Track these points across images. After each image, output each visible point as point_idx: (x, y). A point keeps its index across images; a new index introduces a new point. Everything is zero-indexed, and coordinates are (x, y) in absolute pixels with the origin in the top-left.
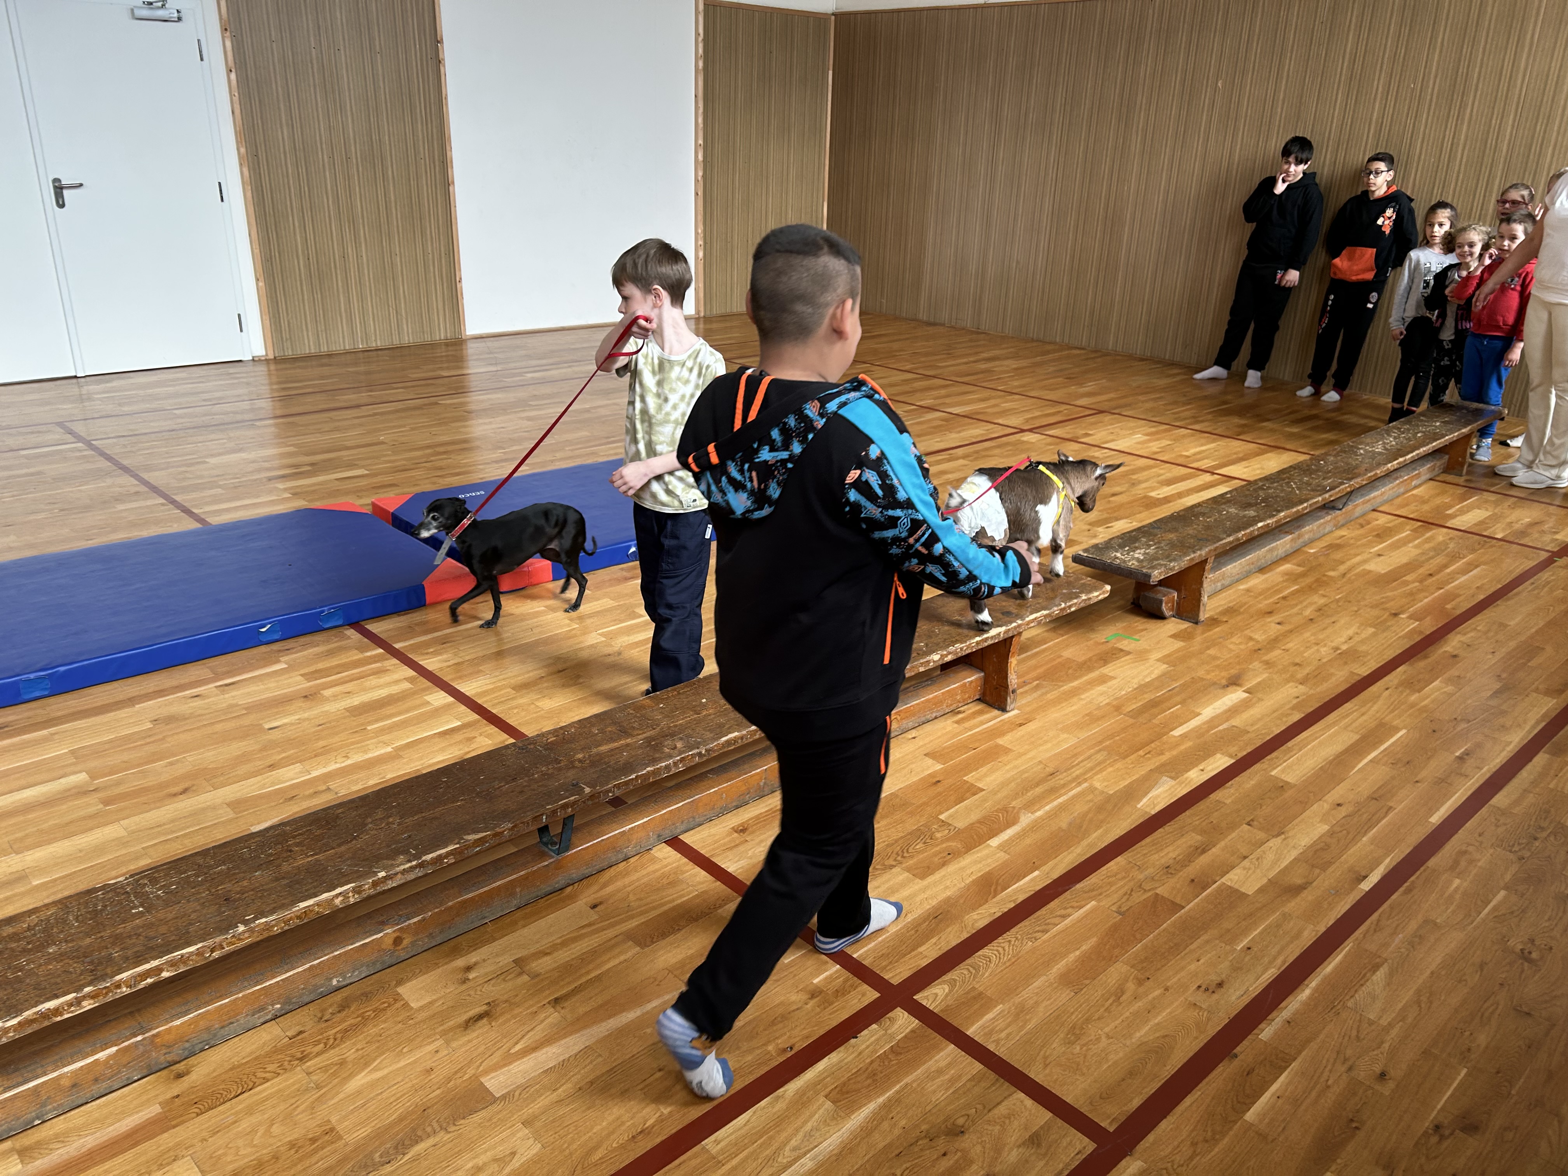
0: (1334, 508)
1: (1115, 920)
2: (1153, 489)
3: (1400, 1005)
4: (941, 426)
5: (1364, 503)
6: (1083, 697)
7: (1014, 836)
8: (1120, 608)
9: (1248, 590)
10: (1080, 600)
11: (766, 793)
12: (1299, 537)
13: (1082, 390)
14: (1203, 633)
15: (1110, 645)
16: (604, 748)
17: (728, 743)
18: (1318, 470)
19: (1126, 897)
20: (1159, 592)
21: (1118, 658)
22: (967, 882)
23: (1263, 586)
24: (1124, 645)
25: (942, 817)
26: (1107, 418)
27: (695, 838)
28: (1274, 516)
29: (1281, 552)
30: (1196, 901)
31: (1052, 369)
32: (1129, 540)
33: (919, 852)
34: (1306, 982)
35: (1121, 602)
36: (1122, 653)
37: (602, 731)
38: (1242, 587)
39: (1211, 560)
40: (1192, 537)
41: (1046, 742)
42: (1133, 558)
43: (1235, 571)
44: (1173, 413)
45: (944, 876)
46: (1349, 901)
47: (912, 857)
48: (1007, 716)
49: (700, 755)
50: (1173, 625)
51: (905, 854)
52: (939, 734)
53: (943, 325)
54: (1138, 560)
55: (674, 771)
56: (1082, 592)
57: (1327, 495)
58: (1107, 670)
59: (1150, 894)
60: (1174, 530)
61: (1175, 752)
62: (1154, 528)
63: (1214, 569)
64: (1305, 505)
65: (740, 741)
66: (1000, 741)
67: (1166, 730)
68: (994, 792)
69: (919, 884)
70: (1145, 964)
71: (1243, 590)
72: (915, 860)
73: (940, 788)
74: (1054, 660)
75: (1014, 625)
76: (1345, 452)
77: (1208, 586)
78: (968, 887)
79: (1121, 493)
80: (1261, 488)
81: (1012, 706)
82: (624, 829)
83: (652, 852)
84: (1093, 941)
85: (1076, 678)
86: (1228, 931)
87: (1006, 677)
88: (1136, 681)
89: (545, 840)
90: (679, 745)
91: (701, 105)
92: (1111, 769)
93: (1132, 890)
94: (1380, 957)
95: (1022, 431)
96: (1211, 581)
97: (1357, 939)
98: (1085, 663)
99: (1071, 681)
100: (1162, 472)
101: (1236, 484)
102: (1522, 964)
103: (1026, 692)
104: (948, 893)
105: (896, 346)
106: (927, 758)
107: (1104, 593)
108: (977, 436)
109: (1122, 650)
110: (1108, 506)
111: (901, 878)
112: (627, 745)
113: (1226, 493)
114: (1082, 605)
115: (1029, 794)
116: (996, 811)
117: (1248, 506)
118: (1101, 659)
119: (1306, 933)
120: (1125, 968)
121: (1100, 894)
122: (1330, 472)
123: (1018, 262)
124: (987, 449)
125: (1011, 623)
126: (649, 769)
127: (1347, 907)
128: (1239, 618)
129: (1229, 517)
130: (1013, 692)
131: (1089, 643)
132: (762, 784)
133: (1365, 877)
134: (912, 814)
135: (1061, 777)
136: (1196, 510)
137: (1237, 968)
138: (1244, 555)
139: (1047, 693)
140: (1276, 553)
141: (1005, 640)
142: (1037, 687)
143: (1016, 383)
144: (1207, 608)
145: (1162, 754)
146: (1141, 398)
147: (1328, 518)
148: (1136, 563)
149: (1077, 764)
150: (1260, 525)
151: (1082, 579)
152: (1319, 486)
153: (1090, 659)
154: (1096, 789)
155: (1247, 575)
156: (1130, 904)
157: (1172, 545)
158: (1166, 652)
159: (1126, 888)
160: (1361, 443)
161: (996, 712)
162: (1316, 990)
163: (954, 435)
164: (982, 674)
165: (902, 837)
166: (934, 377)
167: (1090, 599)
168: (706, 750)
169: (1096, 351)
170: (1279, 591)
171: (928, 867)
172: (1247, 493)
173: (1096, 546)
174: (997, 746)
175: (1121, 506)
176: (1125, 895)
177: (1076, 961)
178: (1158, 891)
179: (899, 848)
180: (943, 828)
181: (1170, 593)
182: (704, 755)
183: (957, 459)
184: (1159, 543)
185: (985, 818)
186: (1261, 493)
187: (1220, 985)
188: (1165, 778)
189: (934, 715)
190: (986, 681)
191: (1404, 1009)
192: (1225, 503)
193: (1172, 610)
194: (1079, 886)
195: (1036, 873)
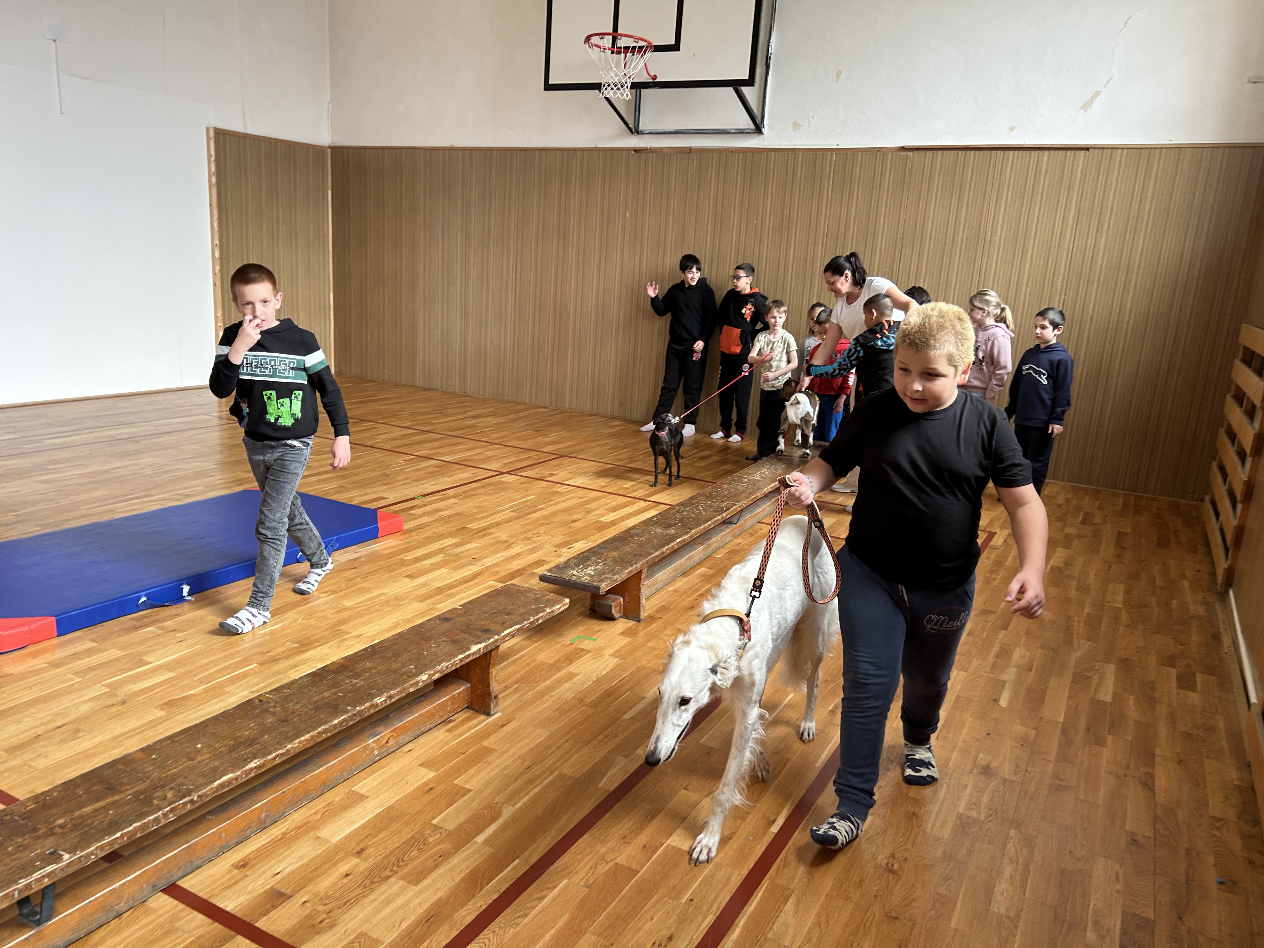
0: (731, 523)
1: (583, 894)
2: (603, 515)
3: (806, 929)
4: (435, 472)
5: (751, 518)
6: (553, 694)
7: (497, 830)
8: (581, 614)
9: (675, 591)
10: (545, 613)
11: (267, 825)
12: (708, 547)
13: (547, 440)
14: (644, 629)
15: (574, 647)
16: (88, 809)
17: (222, 785)
18: (717, 496)
19: (592, 870)
20: (609, 599)
21: (580, 657)
22: (457, 880)
23: (686, 587)
24: (586, 645)
25: (434, 822)
26: (566, 461)
27: (192, 882)
28: (688, 533)
29: (697, 559)
30: (648, 865)
31: (523, 424)
32: (583, 559)
33: (413, 860)
34: (736, 923)
35: (582, 609)
36: (583, 653)
37: (87, 792)
38: (671, 589)
39: (645, 571)
40: (630, 554)
41: (524, 738)
42: (586, 574)
43: (665, 577)
44: (616, 456)
45: (436, 879)
46: (764, 843)
47: (407, 865)
48: (491, 719)
49: (192, 801)
50: (622, 625)
51: (401, 864)
52: (433, 744)
53: (436, 390)
54: (590, 576)
55: (163, 822)
56: (546, 607)
57: (724, 515)
58: (571, 668)
59: (612, 864)
60: (616, 549)
61: (626, 734)
62: (601, 548)
63: (649, 577)
64: (710, 523)
65: (234, 782)
66: (485, 743)
67: (619, 715)
68: (480, 791)
69: (414, 889)
70: (609, 931)
71: (671, 591)
72: (410, 867)
73: (433, 795)
74: (528, 664)
75: (492, 640)
76: (735, 481)
77: (645, 591)
78: (458, 885)
79: (578, 520)
80: (678, 512)
81: (495, 711)
82: (114, 886)
83: (147, 903)
84: (566, 917)
85: (548, 678)
86: (674, 887)
87: (489, 686)
88: (595, 675)
89: (25, 911)
90: (170, 795)
91: (215, 212)
92: (577, 755)
93: (597, 864)
94: (789, 889)
95: (502, 473)
96: (646, 587)
97: (771, 877)
98: (554, 664)
99: (544, 681)
100: (608, 501)
101: (663, 508)
102: (888, 876)
103: (507, 696)
104: (440, 894)
105: (396, 407)
106: (421, 768)
107: (564, 605)
108: (466, 479)
109: (583, 650)
110: (570, 531)
111: (396, 887)
112: (114, 803)
113: (653, 517)
114: (548, 617)
115: (510, 788)
116: (482, 809)
117: (669, 526)
118: (567, 659)
119: (733, 879)
120: (593, 938)
121: (571, 872)
122: (725, 496)
123: (492, 342)
124: (473, 489)
125: (489, 639)
126: (136, 825)
127: (763, 849)
128: (670, 614)
129: (656, 536)
130: (496, 697)
131: (558, 646)
132: (263, 816)
133: (774, 821)
134: (408, 823)
135: (537, 768)
136: (632, 531)
137: (683, 921)
138: (670, 564)
139: (524, 694)
140: (693, 561)
141: (485, 654)
142: (516, 690)
143: (495, 436)
144: (646, 608)
145: (617, 736)
146: (592, 445)
147: (728, 530)
148: (589, 579)
149: (549, 755)
150: (678, 540)
151: (546, 595)
152: (718, 508)
153: (558, 660)
154: (565, 775)
155: (674, 579)
156: (595, 876)
157: (615, 561)
158: (617, 647)
159: (592, 862)
160: (746, 474)
161: (482, 717)
162: (744, 928)
163: (446, 479)
164: (469, 685)
165: (397, 848)
166: (429, 432)
167: (553, 611)
168: (199, 796)
169: (556, 410)
170: (697, 590)
171: (422, 872)
172: (669, 516)
173: (557, 567)
174: (484, 748)
175: (579, 530)
176: (591, 869)
177: (552, 940)
178: (617, 861)
179: (394, 858)
180: (436, 832)
181: (617, 599)
182: (197, 802)
183: (449, 498)
184: (605, 560)
185: (472, 816)
186: (678, 516)
187: (670, 938)
188: (619, 757)
189: (428, 727)
190: (473, 690)
191: (809, 932)
192: (653, 525)
193: (620, 612)
194: (552, 868)
195: (517, 861)
